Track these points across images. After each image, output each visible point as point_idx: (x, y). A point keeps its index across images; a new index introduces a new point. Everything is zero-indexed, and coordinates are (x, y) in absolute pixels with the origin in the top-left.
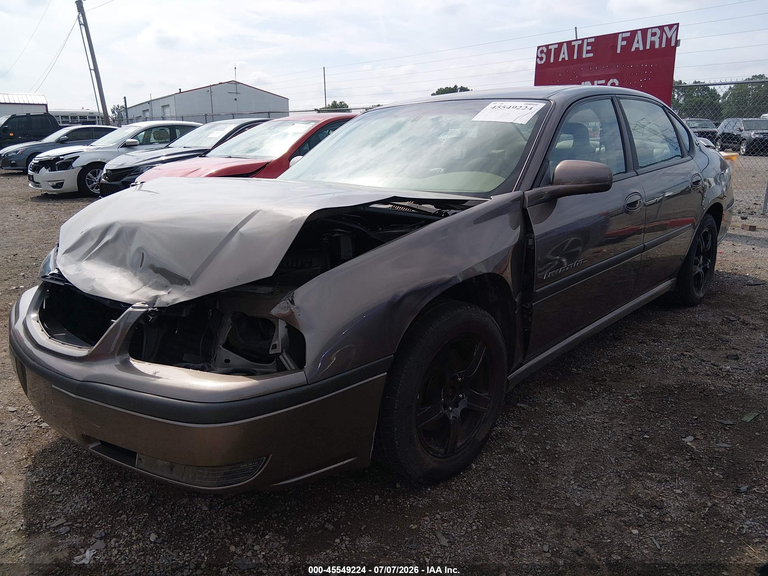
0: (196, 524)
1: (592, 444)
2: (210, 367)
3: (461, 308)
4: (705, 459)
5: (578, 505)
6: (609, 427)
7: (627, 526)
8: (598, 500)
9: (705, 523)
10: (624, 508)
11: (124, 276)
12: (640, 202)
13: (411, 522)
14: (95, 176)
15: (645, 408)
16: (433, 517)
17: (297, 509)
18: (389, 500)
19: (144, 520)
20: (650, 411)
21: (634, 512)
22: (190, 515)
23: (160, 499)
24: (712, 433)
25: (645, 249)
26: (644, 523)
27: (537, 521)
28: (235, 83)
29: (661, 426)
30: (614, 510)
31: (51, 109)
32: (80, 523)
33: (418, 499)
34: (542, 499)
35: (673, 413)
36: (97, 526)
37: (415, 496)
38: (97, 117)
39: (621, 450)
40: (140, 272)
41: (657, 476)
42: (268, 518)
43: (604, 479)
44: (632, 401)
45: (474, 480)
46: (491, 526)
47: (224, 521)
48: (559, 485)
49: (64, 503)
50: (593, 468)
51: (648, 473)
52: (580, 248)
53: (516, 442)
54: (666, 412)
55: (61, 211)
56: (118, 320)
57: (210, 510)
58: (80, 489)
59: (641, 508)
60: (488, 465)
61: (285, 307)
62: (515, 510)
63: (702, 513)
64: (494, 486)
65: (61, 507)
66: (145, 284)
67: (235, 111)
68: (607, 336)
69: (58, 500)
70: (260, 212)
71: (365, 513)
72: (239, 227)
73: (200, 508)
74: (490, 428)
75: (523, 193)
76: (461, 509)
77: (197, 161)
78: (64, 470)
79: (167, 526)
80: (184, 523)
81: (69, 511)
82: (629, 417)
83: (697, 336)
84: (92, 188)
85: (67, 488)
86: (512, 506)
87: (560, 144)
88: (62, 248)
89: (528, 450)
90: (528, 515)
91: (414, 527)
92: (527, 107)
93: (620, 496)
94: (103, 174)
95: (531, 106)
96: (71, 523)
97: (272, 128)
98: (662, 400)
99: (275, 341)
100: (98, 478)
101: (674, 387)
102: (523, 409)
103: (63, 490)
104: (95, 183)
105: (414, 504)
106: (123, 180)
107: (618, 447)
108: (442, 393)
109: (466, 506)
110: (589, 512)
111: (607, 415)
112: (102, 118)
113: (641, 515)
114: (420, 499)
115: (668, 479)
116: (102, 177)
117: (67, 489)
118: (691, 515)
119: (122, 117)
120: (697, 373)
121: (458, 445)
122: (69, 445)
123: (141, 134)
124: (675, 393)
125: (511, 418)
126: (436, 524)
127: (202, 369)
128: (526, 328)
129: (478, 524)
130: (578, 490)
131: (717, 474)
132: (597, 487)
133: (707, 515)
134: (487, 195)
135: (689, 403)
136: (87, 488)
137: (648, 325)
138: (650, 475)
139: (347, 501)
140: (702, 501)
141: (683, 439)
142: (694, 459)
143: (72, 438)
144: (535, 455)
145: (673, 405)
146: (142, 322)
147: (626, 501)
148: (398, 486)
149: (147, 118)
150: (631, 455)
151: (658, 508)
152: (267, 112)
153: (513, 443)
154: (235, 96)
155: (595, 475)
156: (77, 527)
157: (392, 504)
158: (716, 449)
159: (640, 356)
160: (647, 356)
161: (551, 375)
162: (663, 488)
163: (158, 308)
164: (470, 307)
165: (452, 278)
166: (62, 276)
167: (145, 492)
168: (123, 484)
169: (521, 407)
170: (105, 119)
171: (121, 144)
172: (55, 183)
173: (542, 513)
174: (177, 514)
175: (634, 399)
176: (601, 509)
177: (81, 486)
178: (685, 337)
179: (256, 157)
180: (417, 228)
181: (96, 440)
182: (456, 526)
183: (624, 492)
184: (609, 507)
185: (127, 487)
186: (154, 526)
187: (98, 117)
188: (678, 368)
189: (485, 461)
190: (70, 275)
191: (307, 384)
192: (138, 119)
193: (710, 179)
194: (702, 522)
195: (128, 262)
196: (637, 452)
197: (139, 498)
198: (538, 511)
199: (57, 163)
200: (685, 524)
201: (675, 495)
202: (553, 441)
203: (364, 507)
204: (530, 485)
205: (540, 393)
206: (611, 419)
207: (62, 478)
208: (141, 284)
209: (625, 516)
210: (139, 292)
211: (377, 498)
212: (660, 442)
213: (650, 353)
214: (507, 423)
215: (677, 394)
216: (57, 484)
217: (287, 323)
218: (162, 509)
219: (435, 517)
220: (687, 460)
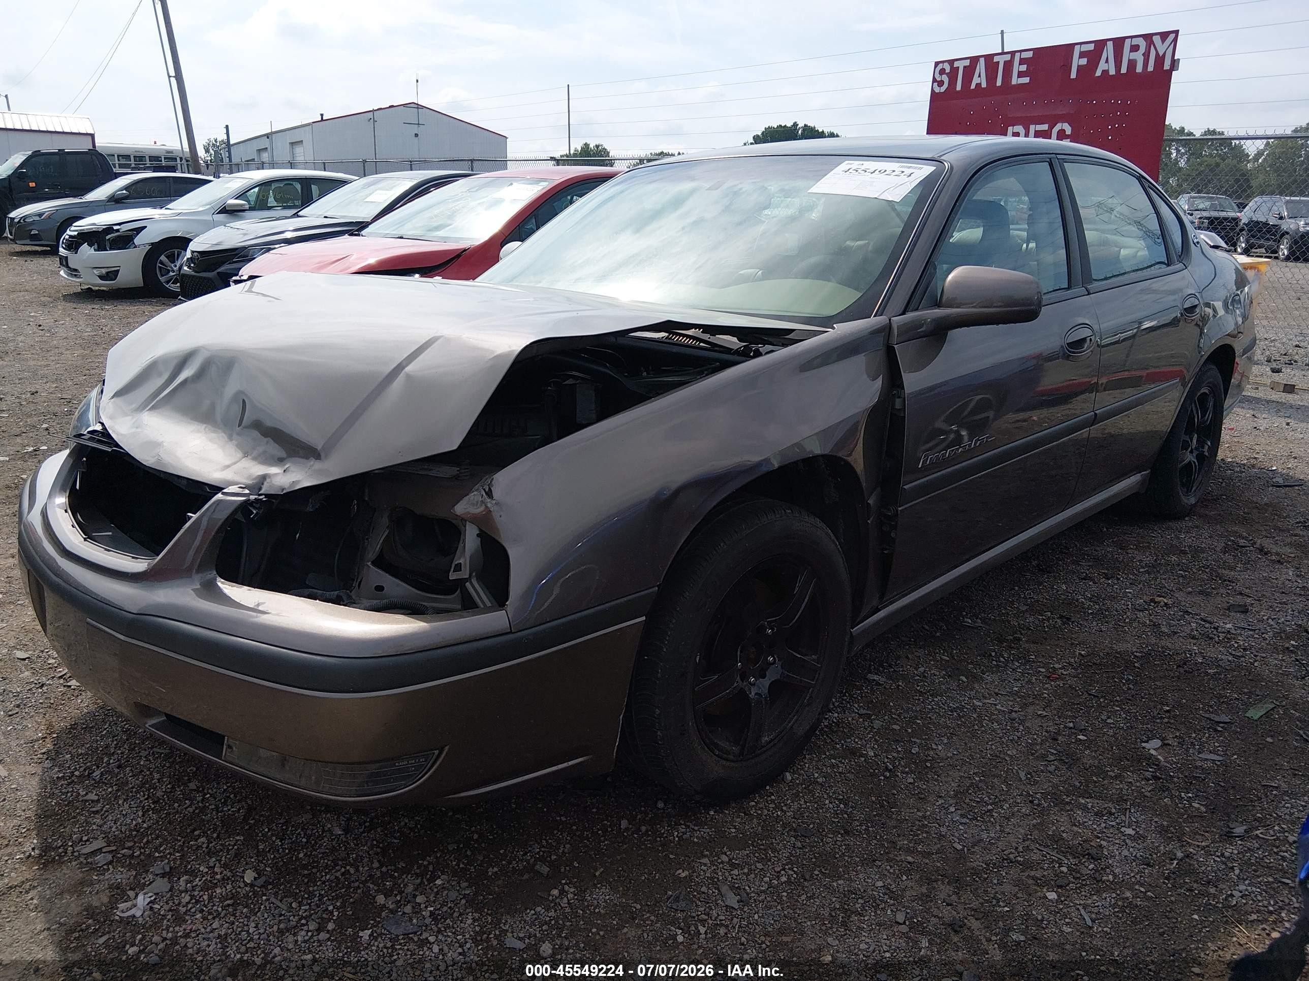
0: (322, 857)
1: (989, 747)
2: (350, 597)
3: (774, 512)
4: (1178, 778)
5: (959, 847)
6: (1020, 719)
7: (1038, 886)
8: (993, 841)
9: (1170, 885)
10: (1035, 857)
11: (211, 440)
12: (1091, 340)
13: (680, 865)
14: (173, 262)
15: (1082, 690)
16: (716, 858)
17: (491, 837)
18: (643, 828)
19: (236, 847)
20: (1090, 695)
21: (1052, 862)
22: (313, 842)
23: (263, 813)
24: (1194, 735)
25: (1096, 419)
26: (1067, 882)
27: (889, 872)
28: (416, 106)
29: (1109, 721)
30: (1019, 859)
31: (100, 142)
32: (129, 848)
33: (693, 829)
34: (899, 836)
35: (1130, 700)
36: (157, 855)
37: (688, 824)
38: (178, 159)
39: (1037, 758)
40: (238, 434)
41: (1096, 805)
42: (442, 851)
43: (1006, 806)
44: (1061, 677)
45: (788, 799)
46: (811, 876)
47: (369, 855)
48: (929, 813)
49: (103, 815)
50: (987, 787)
51: (1080, 799)
52: (991, 414)
53: (861, 739)
54: (1118, 698)
55: (113, 320)
56: (198, 514)
57: (346, 834)
58: (131, 792)
59: (1064, 856)
60: (814, 775)
61: (477, 502)
62: (853, 852)
63: (1167, 870)
64: (821, 811)
65: (98, 821)
66: (246, 455)
67: (415, 156)
68: (1027, 565)
69: (94, 809)
70: (441, 340)
71: (603, 849)
72: (404, 364)
73: (329, 830)
74: (819, 714)
75: (890, 320)
76: (762, 847)
77: (345, 242)
78: (106, 760)
79: (273, 859)
80: (301, 855)
81: (111, 828)
82: (1054, 705)
83: (1180, 570)
84: (168, 282)
85: (110, 790)
86: (848, 845)
87: (957, 236)
88: (111, 387)
89: (882, 753)
90: (874, 861)
91: (683, 875)
92: (903, 172)
93: (1031, 835)
94: (185, 259)
95: (911, 171)
96: (114, 848)
97: (475, 190)
98: (1114, 677)
99: (460, 559)
100: (163, 776)
101: (1135, 656)
102: (878, 684)
103: (104, 793)
104: (172, 274)
105: (684, 837)
106: (219, 270)
107: (1032, 754)
108: (739, 653)
109: (772, 843)
110: (977, 861)
111: (1018, 700)
112: (187, 161)
113: (1064, 869)
114: (696, 828)
115: (1113, 810)
116: (184, 264)
117: (110, 792)
118: (1147, 871)
119: (222, 160)
120: (1176, 633)
121: (763, 742)
122: (115, 719)
123: (252, 191)
124: (1135, 666)
125: (857, 698)
126: (721, 871)
127: (337, 601)
128: (886, 549)
129: (791, 872)
130: (961, 823)
131: (1196, 805)
132: (992, 819)
133: (1174, 873)
134: (827, 322)
135: (1157, 683)
136: (143, 792)
137: (1098, 549)
138: (1083, 802)
139: (574, 828)
140: (1167, 849)
141: (1144, 745)
142: (1160, 778)
143: (119, 709)
144: (893, 761)
145: (1131, 686)
146: (240, 517)
147: (1040, 845)
148: (660, 805)
149: (263, 163)
150: (1053, 767)
151: (1092, 858)
152: (468, 160)
153: (857, 740)
154: (415, 129)
155: (990, 799)
156: (124, 855)
157: (649, 835)
158: (1199, 764)
159: (1080, 601)
160: (1094, 602)
161: (927, 628)
162: (1103, 825)
163: (266, 495)
164: (790, 511)
165: (762, 461)
166: (109, 436)
167: (239, 801)
168: (202, 786)
169: (874, 680)
170: (193, 162)
171: (217, 207)
172: (104, 271)
173: (898, 859)
174: (290, 838)
175: (1065, 673)
176: (997, 856)
177: (133, 788)
178: (1159, 572)
179: (445, 240)
180: (707, 375)
181: (157, 713)
182: (753, 876)
183: (1038, 829)
184: (1011, 853)
185: (210, 791)
186: (252, 858)
187: (181, 158)
188: (1144, 624)
189: (809, 768)
190: (122, 435)
191: (511, 632)
192: (249, 165)
193: (1216, 303)
194: (1164, 883)
195: (218, 416)
196: (1065, 762)
197: (229, 810)
198: (891, 856)
199: (108, 237)
200: (1137, 887)
201: (1123, 838)
202: (923, 739)
203: (602, 838)
204: (880, 812)
205: (907, 657)
206: (1024, 706)
207: (102, 773)
208: (239, 455)
209: (1037, 870)
210: (235, 467)
211: (624, 824)
212: (1103, 748)
213: (1099, 597)
214: (848, 706)
215: (1139, 668)
216: (93, 782)
217: (480, 530)
218: (266, 830)
219: (719, 858)
220: (1148, 780)
